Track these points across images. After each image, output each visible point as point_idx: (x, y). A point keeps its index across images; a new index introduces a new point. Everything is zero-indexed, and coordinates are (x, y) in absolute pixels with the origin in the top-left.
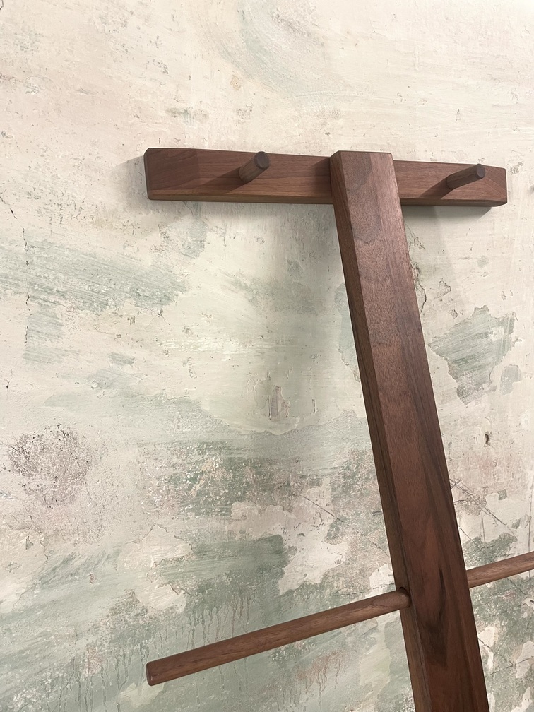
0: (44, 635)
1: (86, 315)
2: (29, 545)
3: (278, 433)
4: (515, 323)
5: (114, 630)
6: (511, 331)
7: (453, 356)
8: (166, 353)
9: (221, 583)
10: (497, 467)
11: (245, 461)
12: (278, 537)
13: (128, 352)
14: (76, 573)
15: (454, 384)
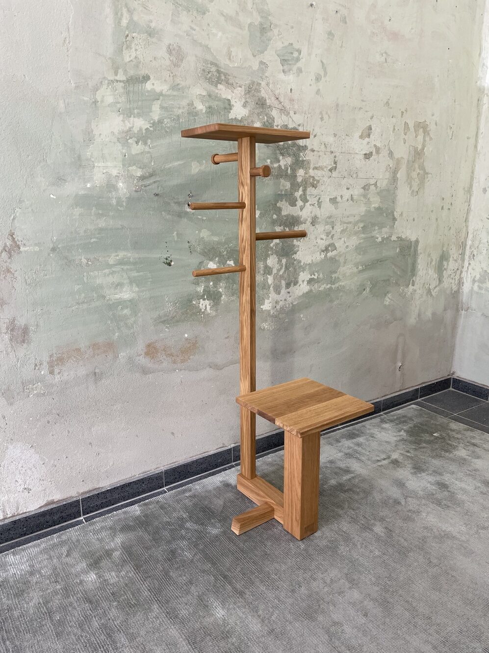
0: (172, 104)
1: (185, 13)
2: (170, 76)
3: (230, 66)
4: (302, 52)
5: (188, 110)
6: (300, 55)
7: (283, 58)
8: (203, 30)
9: (214, 108)
10: (294, 102)
11: (222, 72)
12: (229, 100)
13: (195, 27)
14: (179, 89)
15: (281, 68)
